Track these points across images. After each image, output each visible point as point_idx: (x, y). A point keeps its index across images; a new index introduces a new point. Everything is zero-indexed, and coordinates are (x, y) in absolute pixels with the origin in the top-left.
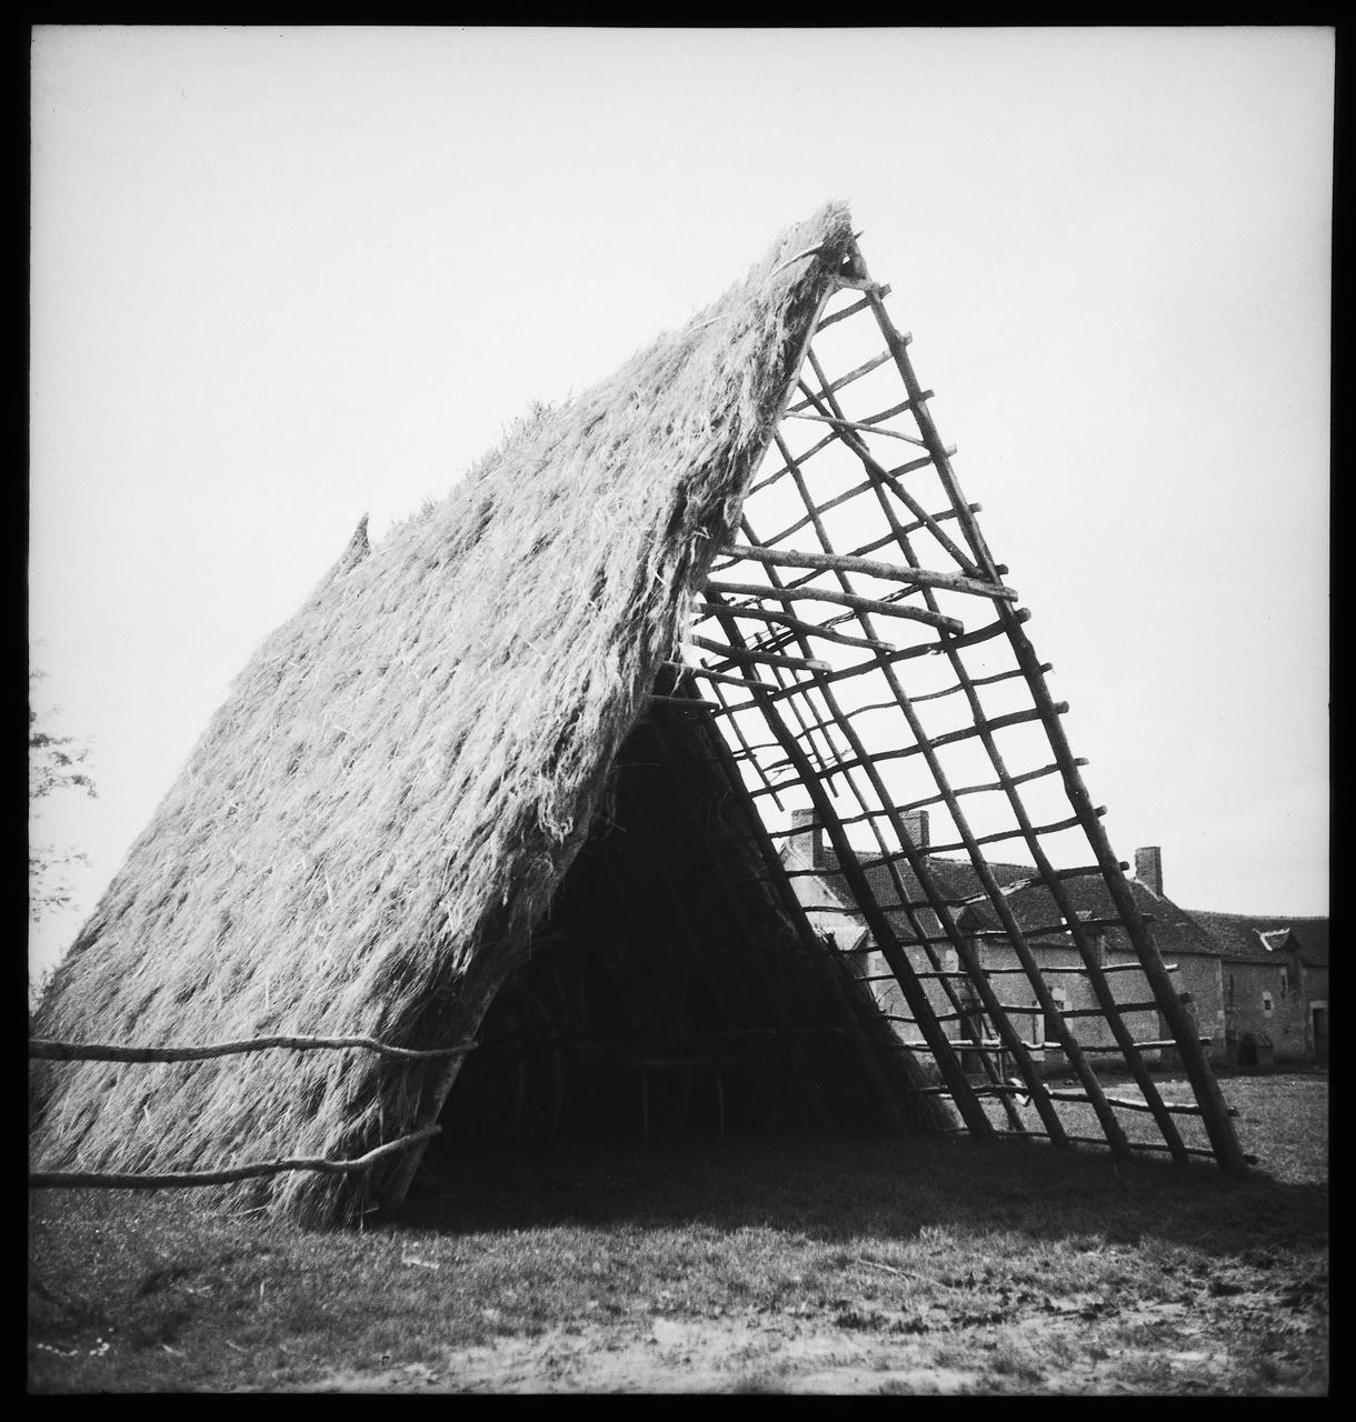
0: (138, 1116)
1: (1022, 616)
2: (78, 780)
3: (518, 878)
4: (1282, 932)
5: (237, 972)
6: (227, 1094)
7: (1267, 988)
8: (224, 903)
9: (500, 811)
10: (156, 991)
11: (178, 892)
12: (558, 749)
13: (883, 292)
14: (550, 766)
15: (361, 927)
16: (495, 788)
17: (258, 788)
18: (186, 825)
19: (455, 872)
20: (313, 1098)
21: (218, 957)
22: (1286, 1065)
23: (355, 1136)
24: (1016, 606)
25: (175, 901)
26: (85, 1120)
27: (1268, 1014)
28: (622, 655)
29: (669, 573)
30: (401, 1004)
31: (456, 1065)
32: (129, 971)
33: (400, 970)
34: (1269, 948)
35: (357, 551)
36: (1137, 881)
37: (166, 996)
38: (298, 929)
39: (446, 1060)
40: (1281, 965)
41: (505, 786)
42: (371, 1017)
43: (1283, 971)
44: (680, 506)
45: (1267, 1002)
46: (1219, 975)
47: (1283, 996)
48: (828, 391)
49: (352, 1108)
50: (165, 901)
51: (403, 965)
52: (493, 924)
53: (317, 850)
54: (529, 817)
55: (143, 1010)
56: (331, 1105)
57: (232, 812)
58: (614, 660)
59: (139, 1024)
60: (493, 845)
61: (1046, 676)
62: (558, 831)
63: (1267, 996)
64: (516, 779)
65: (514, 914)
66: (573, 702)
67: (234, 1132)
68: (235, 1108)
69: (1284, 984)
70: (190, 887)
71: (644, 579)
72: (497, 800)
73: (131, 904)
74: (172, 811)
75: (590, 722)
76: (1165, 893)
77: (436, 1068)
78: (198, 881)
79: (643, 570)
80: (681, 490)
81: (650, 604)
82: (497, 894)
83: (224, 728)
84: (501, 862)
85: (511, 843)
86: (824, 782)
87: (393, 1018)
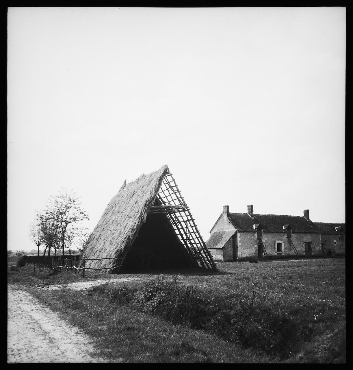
0: (95, 265)
1: (189, 209)
2: (87, 218)
3: (128, 243)
4: (340, 227)
5: (105, 249)
6: (103, 263)
7: (335, 239)
8: (104, 241)
9: (127, 236)
10: (97, 251)
11: (100, 237)
12: (132, 230)
13: (172, 174)
14: (131, 232)
15: (115, 247)
16: (127, 234)
17: (109, 225)
18: (101, 227)
19: (123, 242)
20: (110, 263)
21: (104, 247)
22: (338, 256)
23: (113, 266)
24: (188, 208)
25: (99, 239)
26: (90, 265)
27: (335, 245)
28: (139, 220)
29: (144, 211)
30: (117, 255)
31: (123, 260)
32: (94, 247)
33: (117, 251)
34: (336, 230)
35: (124, 186)
36: (304, 217)
37: (98, 251)
38: (110, 246)
39: (122, 259)
40: (339, 234)
41: (128, 233)
42: (115, 255)
43: (339, 236)
44: (146, 203)
45: (335, 242)
46: (320, 237)
47: (339, 241)
48: (169, 183)
49: (113, 264)
50: (98, 238)
51: (118, 251)
52: (126, 247)
53: (113, 237)
54: (129, 237)
55: (96, 253)
56: (112, 264)
57: (106, 227)
58: (138, 221)
59: (95, 255)
60: (126, 239)
61: (192, 216)
62: (132, 238)
63: (335, 241)
64: (129, 233)
65: (128, 246)
66: (134, 225)
67: (104, 266)
68: (104, 264)
69: (340, 238)
70: (101, 237)
71: (142, 212)
72: (127, 235)
73: (94, 238)
74: (99, 225)
75: (135, 227)
76: (310, 219)
77: (121, 260)
78: (102, 236)
79: (142, 210)
80: (146, 202)
81: (142, 214)
82: (126, 244)
83: (106, 213)
84: (126, 241)
85: (128, 239)
86: (177, 224)
87: (117, 256)
